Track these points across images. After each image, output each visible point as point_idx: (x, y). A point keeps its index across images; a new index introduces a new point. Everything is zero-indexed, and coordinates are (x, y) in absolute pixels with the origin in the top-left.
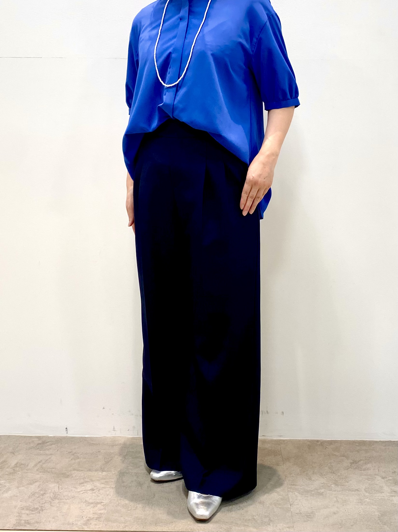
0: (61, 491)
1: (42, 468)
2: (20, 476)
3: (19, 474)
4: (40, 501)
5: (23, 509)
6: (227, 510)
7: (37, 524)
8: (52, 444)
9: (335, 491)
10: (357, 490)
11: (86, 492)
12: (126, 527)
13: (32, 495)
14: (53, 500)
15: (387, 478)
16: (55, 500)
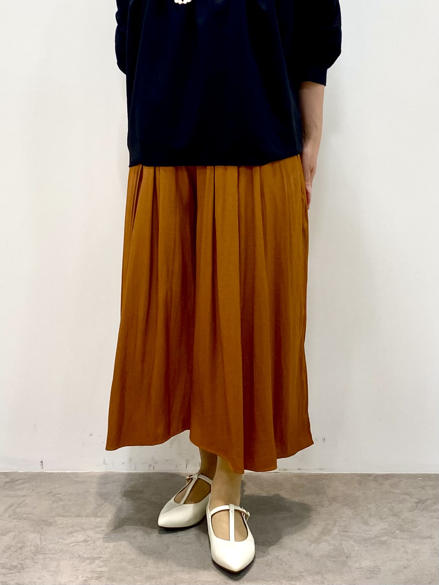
0: (44, 544)
1: (15, 514)
6: (265, 565)
8: (24, 482)
9: (401, 539)
11: (78, 544)
14: (36, 555)
16: (38, 554)
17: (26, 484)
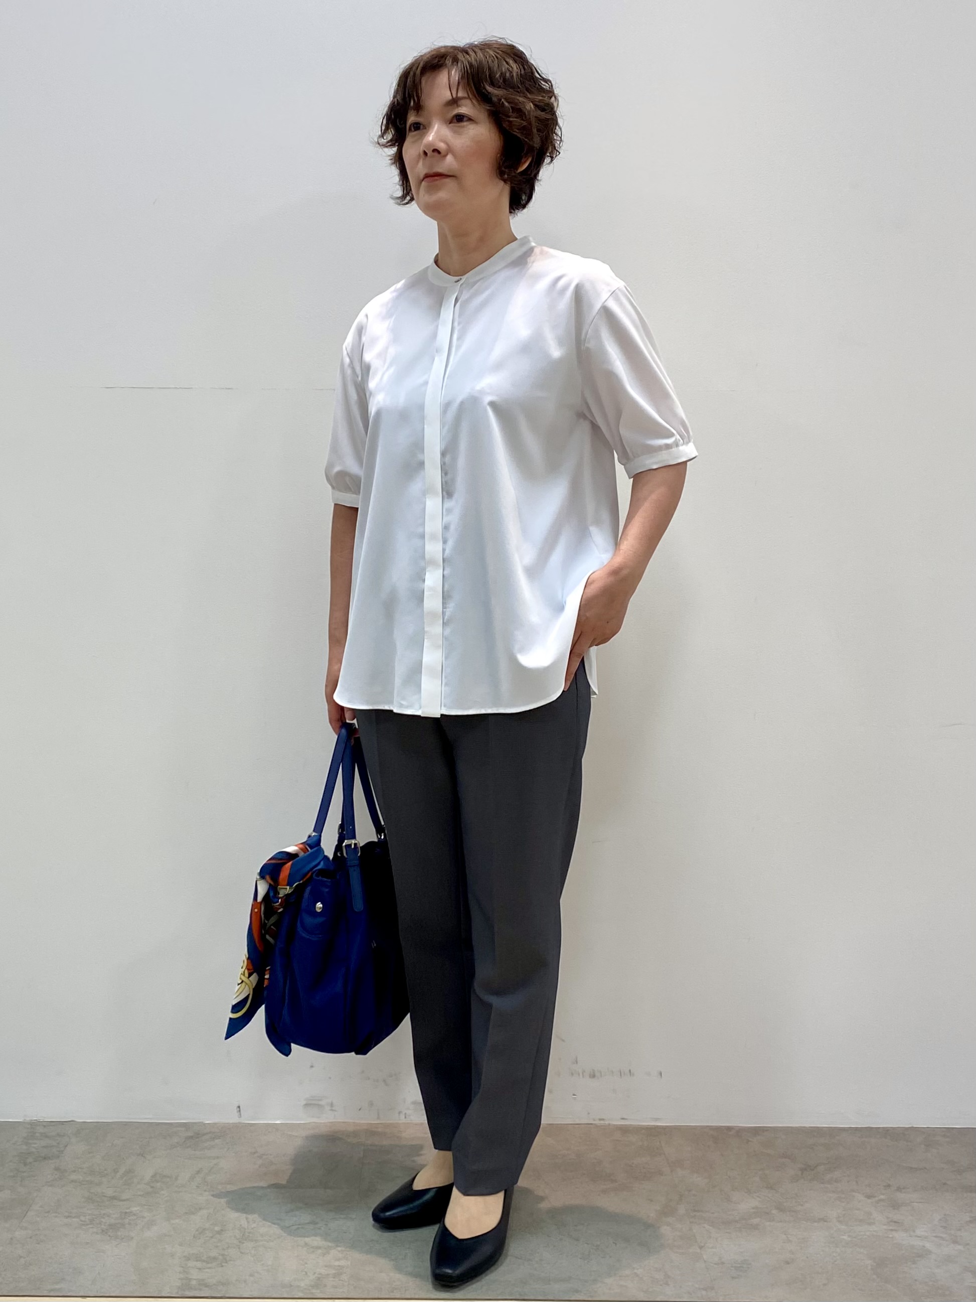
0: (253, 1226)
1: (206, 1184)
2: (166, 1199)
3: (164, 1194)
4: (219, 1244)
5: (190, 1259)
6: (581, 1259)
7: (221, 1286)
8: (214, 1138)
9: (781, 1222)
10: (824, 1220)
12: (395, 1291)
13: (200, 1234)
14: (243, 1243)
15: (875, 1197)
16: (245, 1242)
17: (220, 1140)
